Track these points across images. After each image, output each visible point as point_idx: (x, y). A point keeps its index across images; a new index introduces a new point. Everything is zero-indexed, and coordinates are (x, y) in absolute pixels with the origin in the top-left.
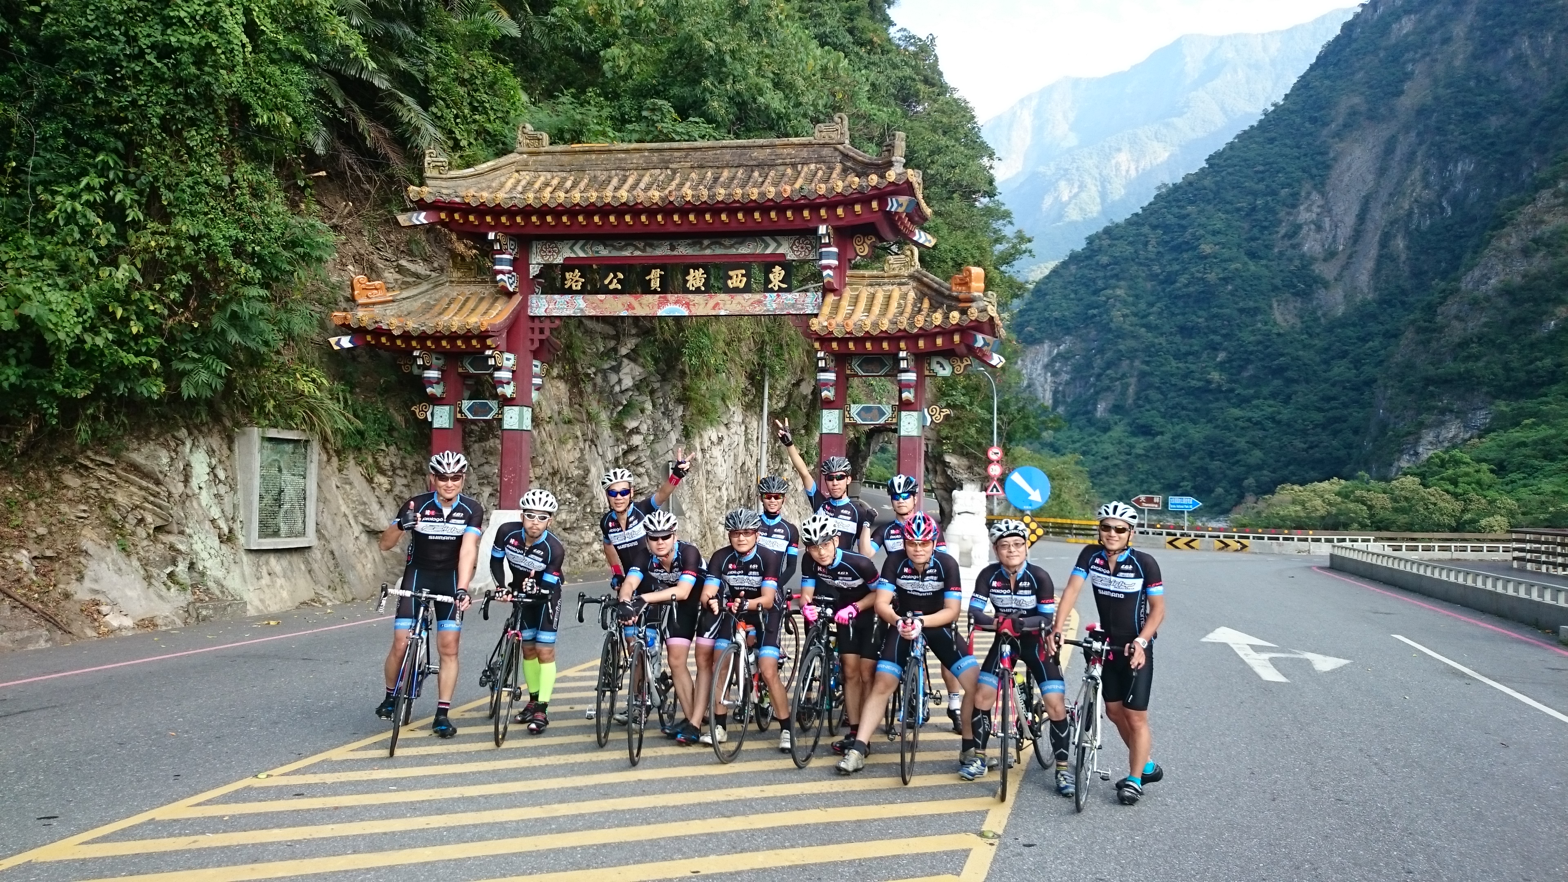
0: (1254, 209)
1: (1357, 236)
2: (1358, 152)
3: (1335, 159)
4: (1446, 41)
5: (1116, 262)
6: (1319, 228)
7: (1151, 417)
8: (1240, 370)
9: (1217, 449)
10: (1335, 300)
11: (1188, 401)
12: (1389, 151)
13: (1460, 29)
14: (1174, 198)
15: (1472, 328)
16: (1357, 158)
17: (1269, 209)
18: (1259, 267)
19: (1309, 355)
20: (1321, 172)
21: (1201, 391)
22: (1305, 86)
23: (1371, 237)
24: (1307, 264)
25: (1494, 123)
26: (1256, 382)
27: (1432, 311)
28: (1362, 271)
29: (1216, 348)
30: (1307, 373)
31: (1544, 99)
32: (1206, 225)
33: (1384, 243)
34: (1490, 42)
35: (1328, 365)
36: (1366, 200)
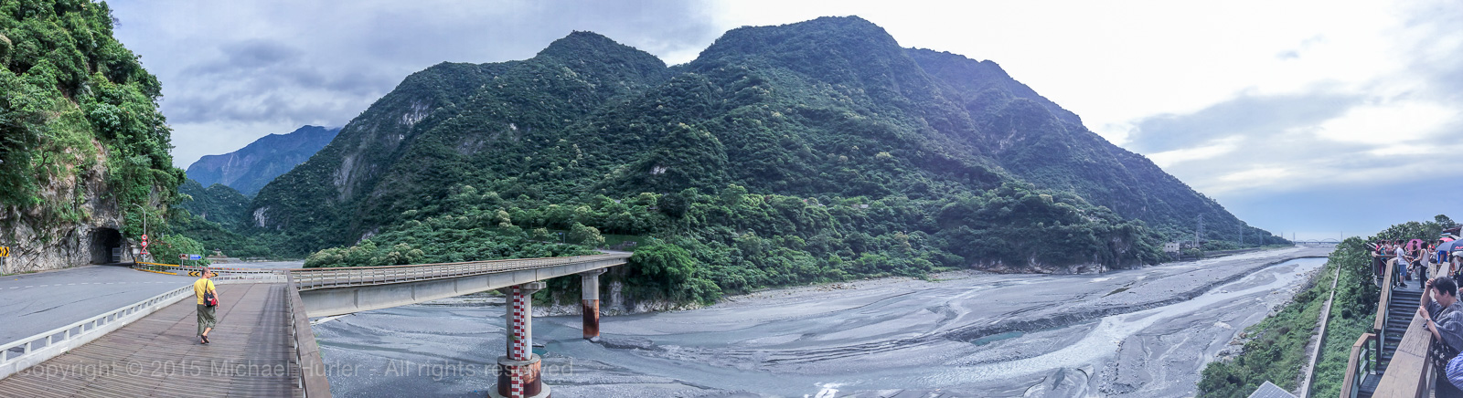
0: (321, 172)
1: (348, 182)
2: (348, 159)
3: (343, 161)
4: (370, 133)
5: (283, 185)
6: (339, 178)
7: (293, 229)
8: (317, 217)
9: (310, 239)
10: (342, 198)
11: (303, 225)
12: (356, 160)
13: (373, 130)
14: (300, 168)
15: (375, 207)
16: (349, 161)
17: (325, 173)
18: (323, 188)
19: (336, 213)
20: (339, 164)
21: (307, 223)
22: (335, 140)
23: (352, 182)
24: (336, 188)
25: (381, 155)
26: (322, 220)
27: (365, 202)
28: (350, 191)
29: (311, 210)
30: (335, 218)
31: (393, 150)
32: (309, 177)
33: (355, 183)
34: (380, 135)
35: (340, 216)
36: (351, 172)
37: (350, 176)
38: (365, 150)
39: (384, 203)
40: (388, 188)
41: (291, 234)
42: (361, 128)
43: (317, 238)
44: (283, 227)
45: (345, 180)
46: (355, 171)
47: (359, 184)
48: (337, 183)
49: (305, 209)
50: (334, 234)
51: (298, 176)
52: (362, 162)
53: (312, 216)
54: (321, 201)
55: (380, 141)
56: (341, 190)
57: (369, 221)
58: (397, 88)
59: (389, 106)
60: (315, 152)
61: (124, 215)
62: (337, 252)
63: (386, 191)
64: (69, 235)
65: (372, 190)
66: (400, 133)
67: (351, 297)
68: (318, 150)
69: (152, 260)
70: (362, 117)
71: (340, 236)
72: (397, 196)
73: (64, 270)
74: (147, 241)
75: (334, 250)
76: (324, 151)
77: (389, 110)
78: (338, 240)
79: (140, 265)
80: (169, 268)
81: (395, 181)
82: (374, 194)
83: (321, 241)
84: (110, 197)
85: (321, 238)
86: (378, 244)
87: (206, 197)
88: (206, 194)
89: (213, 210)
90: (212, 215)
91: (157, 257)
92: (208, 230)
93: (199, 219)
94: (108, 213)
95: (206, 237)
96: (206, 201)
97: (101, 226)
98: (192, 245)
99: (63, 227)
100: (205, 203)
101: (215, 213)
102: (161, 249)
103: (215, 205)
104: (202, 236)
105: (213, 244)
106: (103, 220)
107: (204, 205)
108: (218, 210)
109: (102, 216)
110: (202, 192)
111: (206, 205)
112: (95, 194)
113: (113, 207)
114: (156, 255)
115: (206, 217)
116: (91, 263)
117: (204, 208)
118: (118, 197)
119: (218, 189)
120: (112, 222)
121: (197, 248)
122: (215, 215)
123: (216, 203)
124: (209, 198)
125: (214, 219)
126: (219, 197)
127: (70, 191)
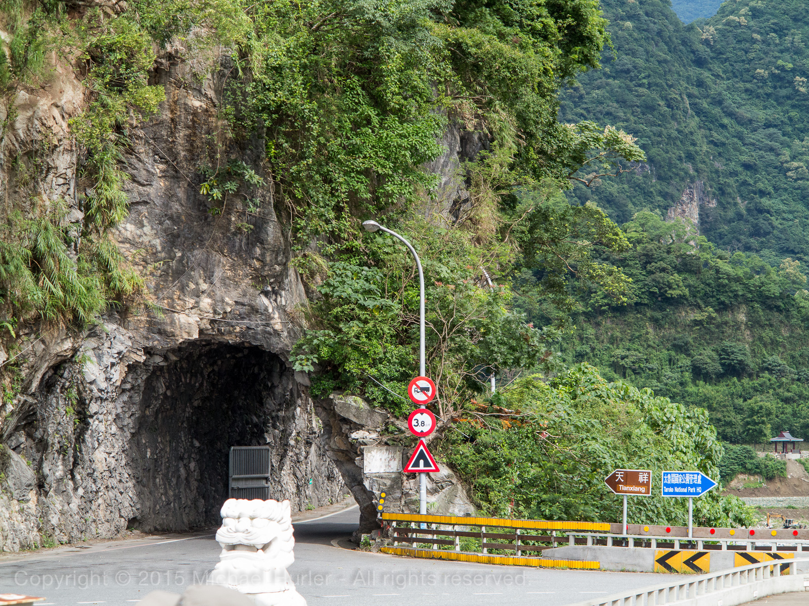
79: (404, 532)
87: (700, 84)
88: (700, 62)
89: (747, 166)
90: (742, 206)
91: (486, 489)
92: (723, 307)
93: (659, 238)
94: (233, 267)
95: (707, 355)
96: (699, 112)
97: (196, 336)
98: (654, 425)
99: (29, 346)
100: (694, 122)
101: (762, 193)
102: (505, 451)
103: (760, 136)
104: (682, 348)
105: (757, 401)
106: (206, 302)
107: (686, 137)
108: (783, 170)
109: (204, 286)
110: (672, 50)
111: (699, 136)
112: (174, 175)
113: (256, 236)
114: (484, 480)
115: (707, 225)
116: (133, 523)
117: (690, 157)
118: (283, 185)
119: (780, 31)
120: (254, 310)
121: (677, 435)
122: (765, 202)
123: (768, 125)
124: (719, 87)
125: (756, 232)
126: (781, 79)
127: (64, 162)
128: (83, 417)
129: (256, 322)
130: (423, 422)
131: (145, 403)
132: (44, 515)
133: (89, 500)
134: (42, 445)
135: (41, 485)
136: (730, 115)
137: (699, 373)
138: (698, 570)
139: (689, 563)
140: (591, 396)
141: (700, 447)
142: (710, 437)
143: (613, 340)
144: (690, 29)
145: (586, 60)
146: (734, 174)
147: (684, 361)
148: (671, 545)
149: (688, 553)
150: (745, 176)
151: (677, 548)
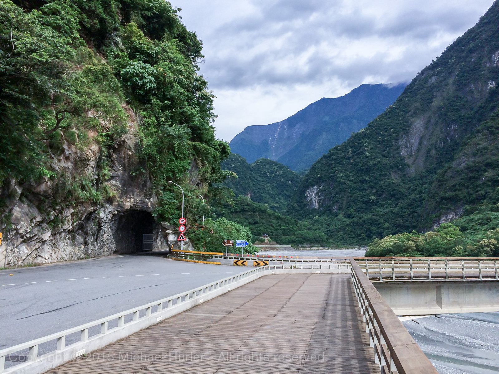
0: (384, 141)
1: (419, 150)
2: (418, 122)
3: (411, 124)
5: (338, 158)
6: (406, 147)
7: (351, 211)
8: (380, 195)
9: (373, 222)
10: (412, 171)
11: (363, 206)
12: (429, 121)
13: (451, 81)
14: (357, 137)
15: (457, 181)
16: (418, 124)
17: (389, 141)
18: (385, 160)
19: (404, 190)
20: (406, 128)
21: (368, 202)
22: (400, 100)
23: (424, 150)
24: (402, 159)
25: (463, 112)
26: (386, 199)
27: (443, 174)
28: (421, 162)
29: (372, 188)
30: (403, 196)
31: (479, 104)
32: (368, 146)
33: (428, 152)
34: (461, 85)
35: (410, 194)
36: (421, 139)
37: (420, 144)
38: (439, 108)
39: (470, 175)
40: (474, 155)
41: (349, 216)
42: (433, 80)
43: (381, 220)
44: (340, 209)
45: (415, 147)
46: (427, 136)
47: (433, 152)
48: (403, 153)
49: (365, 186)
50: (402, 217)
51: (355, 147)
52: (436, 124)
53: (374, 194)
54: (384, 175)
55: (460, 94)
56: (409, 161)
57: (448, 199)
58: (482, 19)
59: (472, 45)
60: (374, 117)
61: (158, 194)
62: (408, 239)
63: (472, 159)
64: (88, 218)
65: (452, 159)
66: (489, 79)
67: (431, 295)
68: (379, 114)
69: (191, 249)
70: (435, 65)
71: (410, 218)
72: (488, 165)
73: (79, 261)
74: (185, 225)
75: (404, 236)
76: (386, 114)
77: (471, 51)
78: (407, 224)
79: (177, 254)
80: (212, 257)
81: (484, 144)
82: (454, 164)
83: (386, 225)
84: (142, 174)
85: (386, 221)
86: (463, 229)
87: (251, 174)
88: (251, 170)
89: (259, 188)
90: (258, 195)
91: (197, 244)
92: (254, 212)
93: (243, 200)
94: (139, 192)
95: (251, 220)
96: (251, 179)
97: (130, 208)
98: (237, 230)
99: (80, 208)
100: (250, 181)
101: (261, 193)
102: (201, 235)
103: (261, 183)
104: (247, 219)
105: (260, 228)
106: (132, 200)
107: (249, 183)
108: (265, 189)
109: (132, 196)
110: (246, 168)
111: (251, 183)
112: (124, 170)
113: (145, 185)
114: (196, 242)
115: (252, 198)
116: (115, 252)
117: (249, 187)
118: (151, 173)
119: (265, 165)
120: (144, 202)
121: (242, 233)
122: (262, 194)
123: (263, 181)
124: (254, 175)
125: (260, 200)
126: (265, 173)
127: (92, 163)
128: (100, 227)
129: (145, 205)
130: (182, 229)
131: (119, 223)
132: (86, 250)
133: (101, 247)
134: (86, 233)
135: (86, 243)
136: (256, 179)
137: (250, 223)
138: (244, 265)
139: (242, 263)
140: (224, 224)
141: (247, 235)
142: (249, 233)
143: (235, 217)
144: (250, 165)
145: (226, 156)
146: (256, 190)
147: (247, 221)
148: (238, 259)
149: (242, 261)
150: (259, 190)
151: (239, 259)
